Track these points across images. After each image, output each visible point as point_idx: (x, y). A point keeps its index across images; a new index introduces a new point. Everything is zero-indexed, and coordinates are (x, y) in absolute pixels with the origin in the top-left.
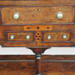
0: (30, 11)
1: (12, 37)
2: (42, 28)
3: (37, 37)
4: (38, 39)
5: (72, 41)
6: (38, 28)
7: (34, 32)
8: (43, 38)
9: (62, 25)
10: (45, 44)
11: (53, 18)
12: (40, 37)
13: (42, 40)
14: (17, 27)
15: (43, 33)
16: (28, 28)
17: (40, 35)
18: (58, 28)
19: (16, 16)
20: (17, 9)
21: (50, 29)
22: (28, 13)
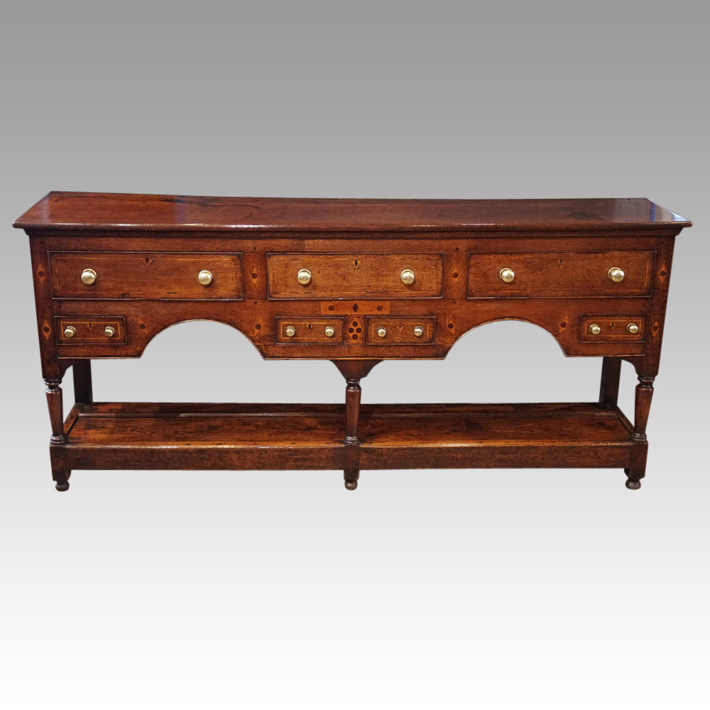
0: (337, 266)
1: (290, 331)
2: (366, 309)
3: (351, 330)
4: (355, 337)
5: (437, 342)
6: (355, 308)
7: (345, 319)
8: (366, 333)
9: (413, 300)
10: (370, 352)
11: (391, 284)
12: (359, 330)
13: (366, 338)
14: (305, 305)
15: (367, 320)
16: (331, 308)
17: (359, 326)
18: (406, 309)
19: (304, 275)
20: (306, 258)
21: (385, 312)
22: (331, 271)
